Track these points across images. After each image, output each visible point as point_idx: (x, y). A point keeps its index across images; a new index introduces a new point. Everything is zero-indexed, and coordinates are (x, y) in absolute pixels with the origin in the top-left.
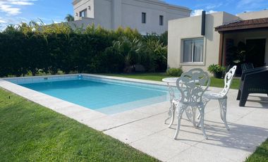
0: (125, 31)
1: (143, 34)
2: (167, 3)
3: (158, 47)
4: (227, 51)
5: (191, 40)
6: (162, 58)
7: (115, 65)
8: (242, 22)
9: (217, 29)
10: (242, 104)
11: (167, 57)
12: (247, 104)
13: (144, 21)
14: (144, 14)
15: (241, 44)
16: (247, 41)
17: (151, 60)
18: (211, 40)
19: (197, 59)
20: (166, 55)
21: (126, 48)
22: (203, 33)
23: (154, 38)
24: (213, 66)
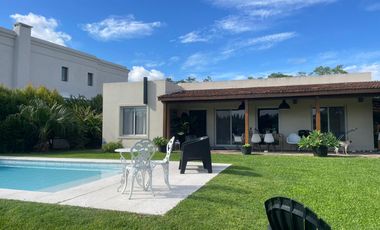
0: (38, 91)
1: (66, 95)
2: (99, 58)
3: (89, 115)
4: (171, 122)
5: (131, 108)
6: (94, 130)
7: (20, 141)
8: (184, 92)
9: (160, 98)
10: (183, 172)
11: (101, 128)
12: (186, 171)
13: (65, 78)
14: (65, 70)
15: (184, 115)
16: (191, 112)
17: (79, 132)
18: (155, 109)
19: (140, 131)
20: (101, 126)
21: (43, 116)
22: (146, 102)
23: (82, 103)
24: (157, 139)
